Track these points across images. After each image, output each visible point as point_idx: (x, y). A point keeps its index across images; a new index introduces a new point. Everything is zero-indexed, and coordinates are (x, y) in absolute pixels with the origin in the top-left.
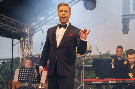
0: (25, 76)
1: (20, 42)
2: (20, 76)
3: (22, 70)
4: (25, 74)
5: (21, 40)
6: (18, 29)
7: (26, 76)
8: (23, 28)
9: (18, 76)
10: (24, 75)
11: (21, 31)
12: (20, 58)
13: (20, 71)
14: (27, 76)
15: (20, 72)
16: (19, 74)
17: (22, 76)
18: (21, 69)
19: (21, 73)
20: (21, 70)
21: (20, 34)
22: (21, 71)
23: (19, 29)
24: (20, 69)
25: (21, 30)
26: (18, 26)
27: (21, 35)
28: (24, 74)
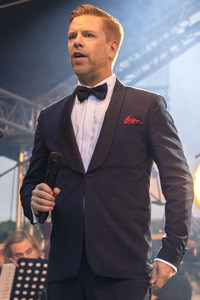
0: (34, 286)
1: (17, 169)
2: (18, 289)
3: (26, 268)
4: (35, 279)
5: (21, 159)
6: (10, 119)
7: (38, 287)
8: (30, 119)
9: (10, 286)
10: (31, 283)
11: (23, 128)
12: (19, 225)
13: (17, 269)
14: (41, 287)
15: (17, 274)
16: (16, 281)
17: (26, 286)
18: (23, 264)
19: (20, 278)
20: (21, 267)
21: (17, 137)
22: (21, 271)
23: (15, 121)
24: (19, 262)
25: (20, 123)
26: (12, 112)
27: (20, 141)
28: (31, 280)
